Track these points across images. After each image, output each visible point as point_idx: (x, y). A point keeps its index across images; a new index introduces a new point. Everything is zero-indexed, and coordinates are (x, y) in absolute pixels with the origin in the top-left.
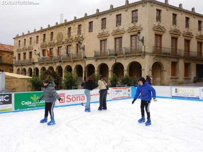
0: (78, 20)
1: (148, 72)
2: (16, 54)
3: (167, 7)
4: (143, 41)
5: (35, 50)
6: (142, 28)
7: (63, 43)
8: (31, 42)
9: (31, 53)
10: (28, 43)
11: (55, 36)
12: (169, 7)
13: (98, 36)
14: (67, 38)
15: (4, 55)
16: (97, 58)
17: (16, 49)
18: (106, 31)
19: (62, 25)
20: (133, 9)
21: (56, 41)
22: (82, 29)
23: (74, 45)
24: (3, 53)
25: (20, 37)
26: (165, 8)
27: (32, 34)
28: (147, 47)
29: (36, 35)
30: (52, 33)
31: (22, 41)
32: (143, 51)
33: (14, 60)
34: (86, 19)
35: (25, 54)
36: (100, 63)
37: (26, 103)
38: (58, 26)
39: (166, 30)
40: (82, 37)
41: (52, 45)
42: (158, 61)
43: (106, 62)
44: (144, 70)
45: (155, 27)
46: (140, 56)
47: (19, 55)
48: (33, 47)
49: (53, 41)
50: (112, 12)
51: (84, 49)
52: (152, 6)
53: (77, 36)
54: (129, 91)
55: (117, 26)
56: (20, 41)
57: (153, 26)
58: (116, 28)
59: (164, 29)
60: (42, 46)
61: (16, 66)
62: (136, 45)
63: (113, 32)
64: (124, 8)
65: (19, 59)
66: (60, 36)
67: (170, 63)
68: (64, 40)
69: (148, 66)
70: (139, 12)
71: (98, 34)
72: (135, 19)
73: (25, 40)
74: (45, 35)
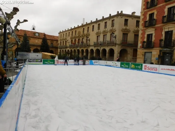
0: (88, 24)
1: (117, 54)
2: (59, 42)
3: (132, 17)
4: (115, 37)
5: (68, 40)
6: (116, 30)
7: (81, 37)
8: (66, 35)
9: (66, 41)
10: (65, 36)
11: (77, 32)
12: (134, 17)
13: (96, 34)
14: (82, 34)
15: (54, 42)
16: (95, 45)
17: (60, 39)
18: (100, 31)
19: (80, 27)
20: (112, 19)
21: (77, 36)
22: (89, 29)
23: (85, 38)
24: (54, 41)
25: (61, 32)
26: (131, 17)
27: (67, 31)
28: (117, 41)
29: (68, 32)
30: (76, 31)
31: (62, 35)
32: (115, 43)
33: (58, 45)
34: (91, 24)
35: (63, 42)
36: (96, 49)
37: (46, 62)
38: (79, 27)
39: (130, 31)
40: (89, 34)
41: (75, 38)
42: (124, 48)
43: (99, 48)
44: (115, 53)
45: (123, 29)
46: (114, 45)
47: (61, 42)
48: (67, 38)
49: (76, 36)
50: (103, 20)
51: (89, 40)
52: (122, 18)
53: (87, 33)
54: (88, 62)
55: (105, 28)
56: (61, 35)
57: (121, 29)
58: (104, 30)
59: (129, 30)
60: (71, 38)
61: (59, 49)
62: (113, 40)
63: (103, 32)
64: (108, 19)
65: (61, 45)
66: (79, 32)
67: (133, 50)
68: (81, 35)
69: (117, 51)
70: (115, 21)
71: (96, 33)
72: (113, 25)
73: (64, 34)
74: (72, 32)
